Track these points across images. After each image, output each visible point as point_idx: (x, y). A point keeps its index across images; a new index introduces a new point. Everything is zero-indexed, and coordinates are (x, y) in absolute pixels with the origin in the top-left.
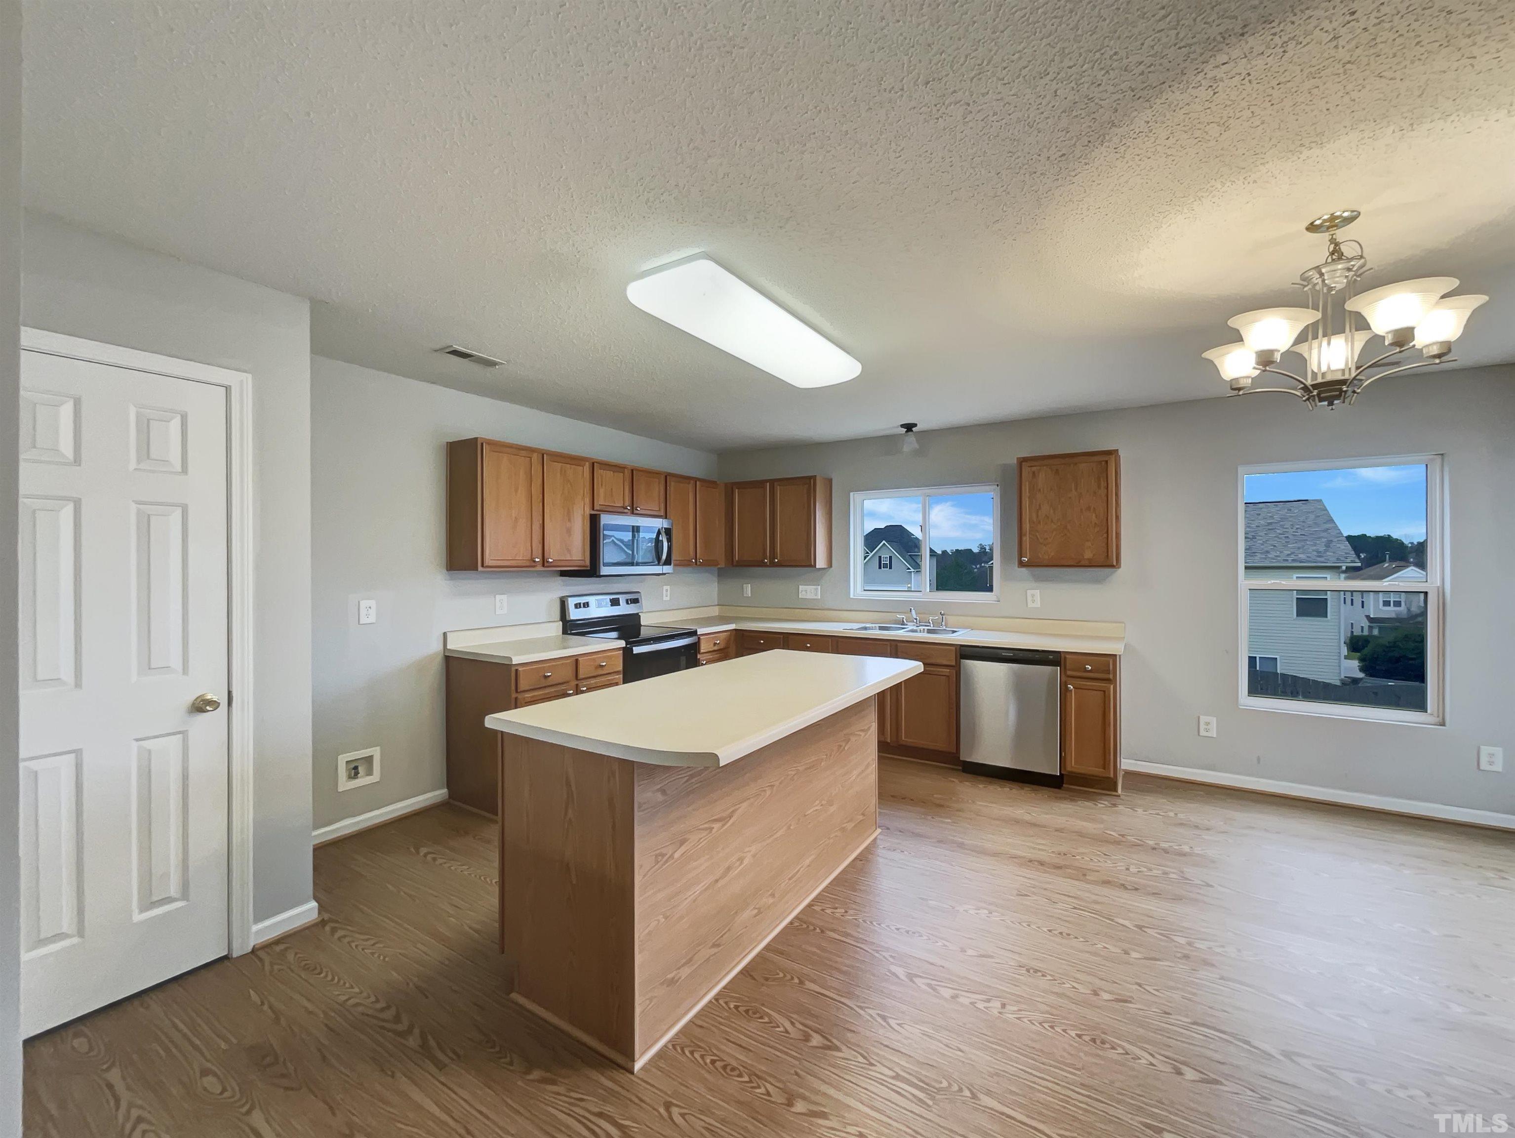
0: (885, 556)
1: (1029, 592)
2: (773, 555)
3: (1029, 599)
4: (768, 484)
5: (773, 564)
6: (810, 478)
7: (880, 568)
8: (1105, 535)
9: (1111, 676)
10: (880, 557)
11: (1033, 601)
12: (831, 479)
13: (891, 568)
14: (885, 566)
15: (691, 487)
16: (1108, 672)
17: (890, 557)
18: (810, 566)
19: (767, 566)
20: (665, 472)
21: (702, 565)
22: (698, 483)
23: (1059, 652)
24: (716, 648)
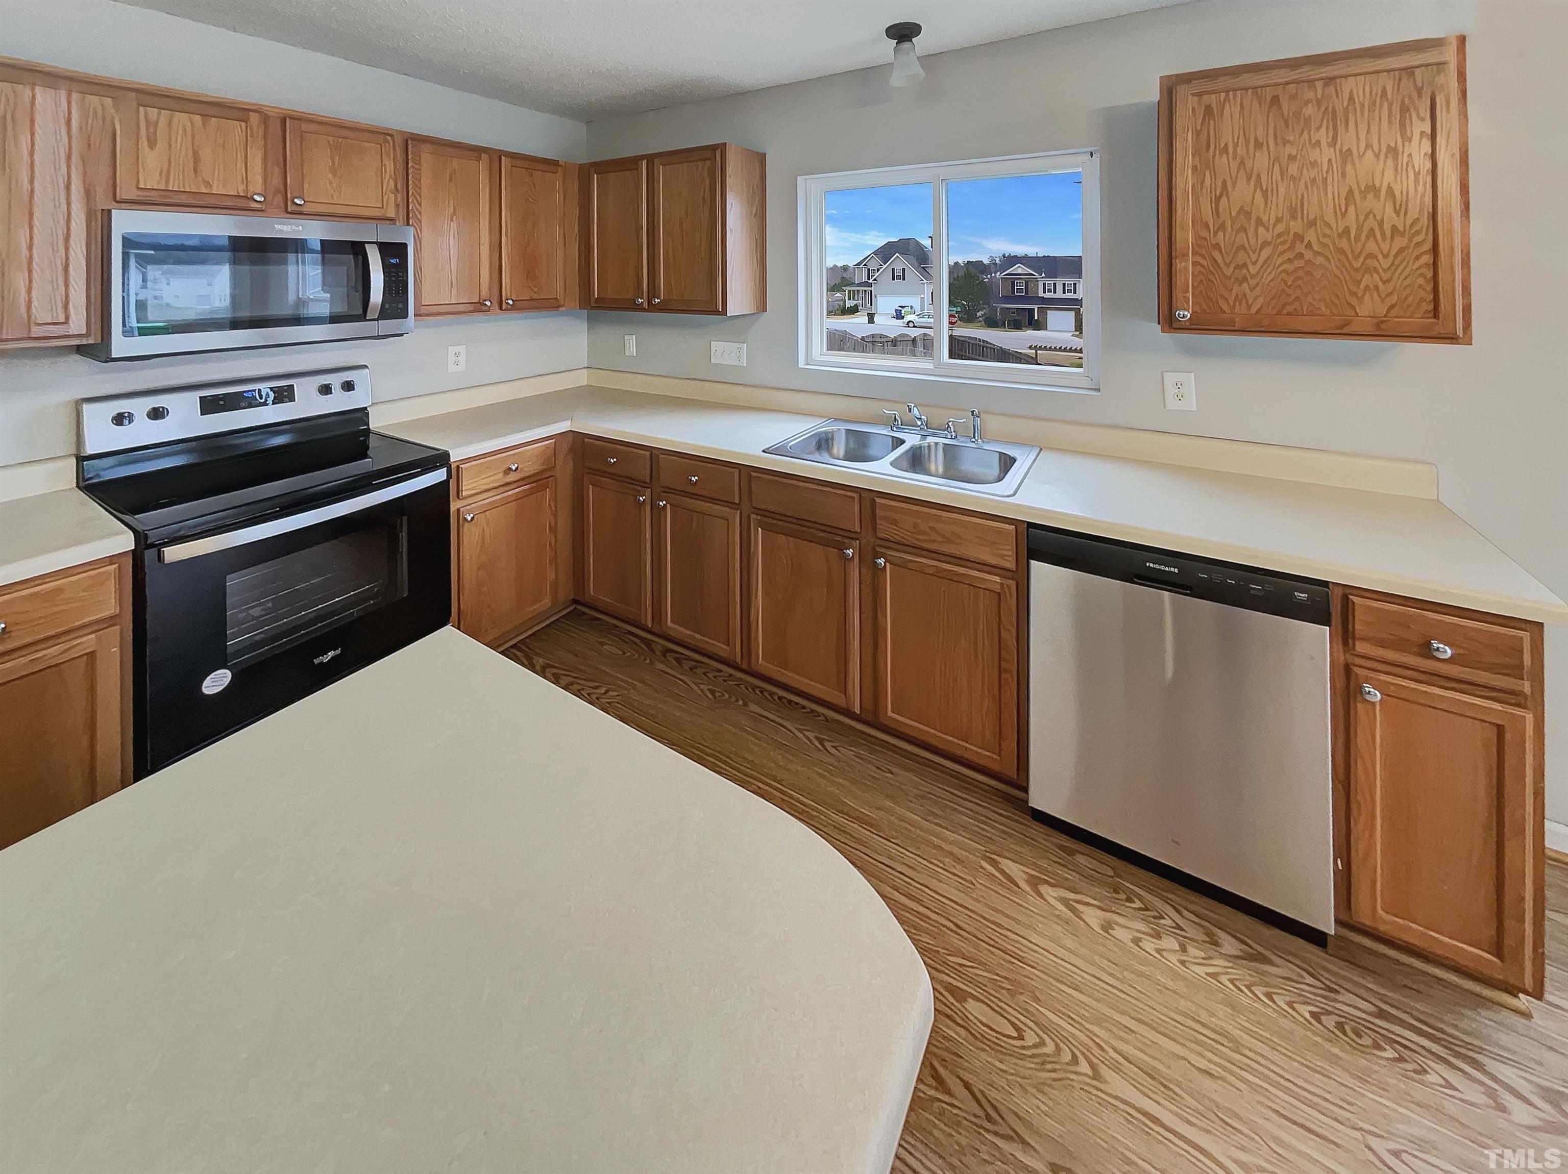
0: (898, 267)
1: (1170, 379)
2: (653, 292)
3: (1170, 390)
4: (644, 163)
5: (652, 308)
6: (713, 148)
7: (893, 279)
8: (1427, 259)
9: (1527, 687)
10: (893, 269)
11: (1180, 397)
12: (764, 156)
13: (904, 279)
14: (899, 277)
15: (483, 166)
16: (1517, 671)
17: (904, 269)
18: (717, 312)
19: (644, 310)
20: (402, 133)
21: (513, 308)
22: (503, 158)
23: (1325, 584)
24: (512, 477)
